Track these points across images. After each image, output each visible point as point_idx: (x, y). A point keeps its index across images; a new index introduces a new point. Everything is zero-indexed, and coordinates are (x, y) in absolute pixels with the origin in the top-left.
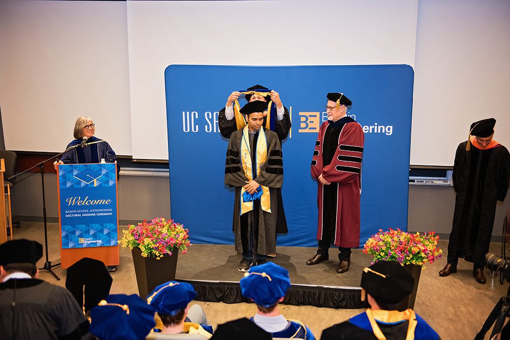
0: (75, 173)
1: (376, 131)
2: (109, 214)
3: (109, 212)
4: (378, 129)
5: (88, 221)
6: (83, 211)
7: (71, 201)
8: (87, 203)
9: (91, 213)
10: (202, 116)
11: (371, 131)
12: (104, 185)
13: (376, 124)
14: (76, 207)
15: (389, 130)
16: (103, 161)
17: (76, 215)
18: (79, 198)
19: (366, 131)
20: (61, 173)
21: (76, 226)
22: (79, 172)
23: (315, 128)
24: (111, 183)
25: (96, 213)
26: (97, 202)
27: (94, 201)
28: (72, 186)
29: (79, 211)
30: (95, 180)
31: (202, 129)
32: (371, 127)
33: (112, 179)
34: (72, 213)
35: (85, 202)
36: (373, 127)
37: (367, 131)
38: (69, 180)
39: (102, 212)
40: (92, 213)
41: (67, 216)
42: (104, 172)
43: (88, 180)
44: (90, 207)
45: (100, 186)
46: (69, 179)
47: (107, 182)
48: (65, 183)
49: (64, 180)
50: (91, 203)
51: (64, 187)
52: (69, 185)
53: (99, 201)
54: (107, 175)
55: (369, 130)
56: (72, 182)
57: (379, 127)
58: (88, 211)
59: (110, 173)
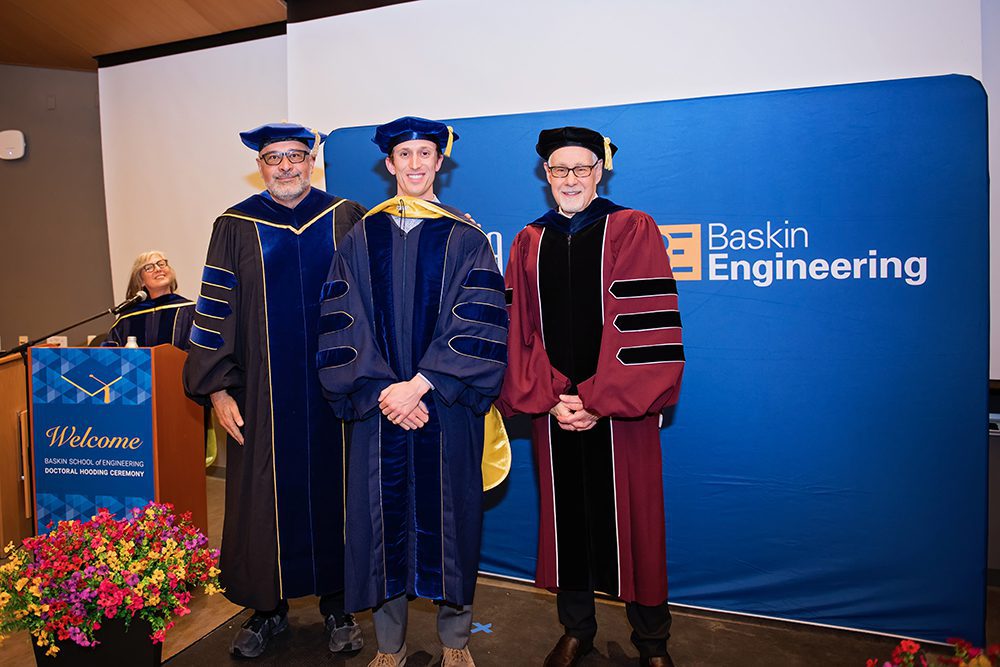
0: (65, 368)
1: (873, 275)
2: (137, 474)
3: (137, 469)
4: (879, 267)
5: (93, 488)
6: (81, 462)
7: (56, 436)
8: (89, 444)
9: (98, 468)
11: (857, 275)
12: (126, 401)
13: (873, 253)
14: (65, 451)
15: (916, 271)
16: (132, 343)
17: (67, 471)
18: (74, 428)
19: (841, 273)
21: (67, 496)
22: (73, 366)
23: (690, 269)
24: (141, 398)
25: (109, 468)
26: (110, 443)
27: (105, 440)
28: (58, 399)
29: (72, 462)
30: (106, 388)
32: (856, 261)
33: (142, 387)
34: (58, 466)
35: (85, 441)
36: (864, 261)
37: (847, 275)
38: (52, 386)
39: (121, 468)
40: (101, 467)
41: (47, 471)
42: (126, 368)
43: (92, 386)
44: (96, 454)
45: (117, 402)
46: (53, 383)
47: (133, 394)
48: (42, 393)
49: (43, 385)
50: (99, 444)
51: (42, 401)
52: (51, 396)
53: (114, 439)
54: (132, 376)
55: (852, 272)
56: (58, 389)
57: (884, 262)
58: (91, 462)
59: (140, 372)
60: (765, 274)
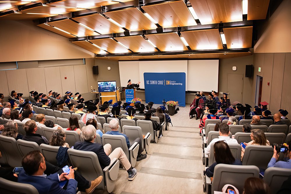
3: (133, 97)
4: (180, 84)
5: (130, 98)
7: (127, 95)
10: (150, 81)
14: (128, 96)
15: (181, 84)
16: (132, 89)
20: (125, 91)
23: (169, 84)
31: (150, 83)
43: (129, 92)
47: (132, 92)
60: (173, 84)
